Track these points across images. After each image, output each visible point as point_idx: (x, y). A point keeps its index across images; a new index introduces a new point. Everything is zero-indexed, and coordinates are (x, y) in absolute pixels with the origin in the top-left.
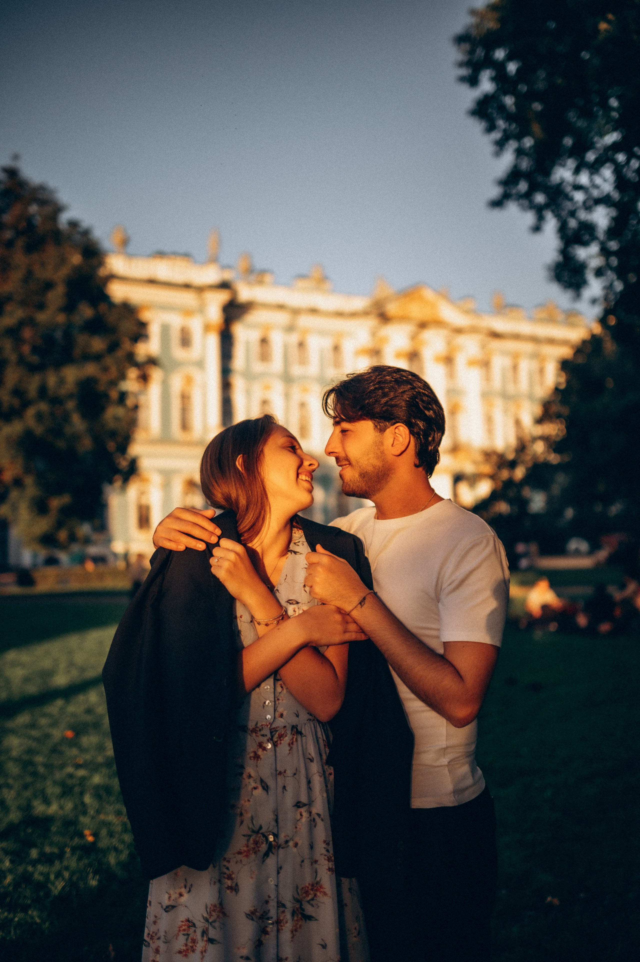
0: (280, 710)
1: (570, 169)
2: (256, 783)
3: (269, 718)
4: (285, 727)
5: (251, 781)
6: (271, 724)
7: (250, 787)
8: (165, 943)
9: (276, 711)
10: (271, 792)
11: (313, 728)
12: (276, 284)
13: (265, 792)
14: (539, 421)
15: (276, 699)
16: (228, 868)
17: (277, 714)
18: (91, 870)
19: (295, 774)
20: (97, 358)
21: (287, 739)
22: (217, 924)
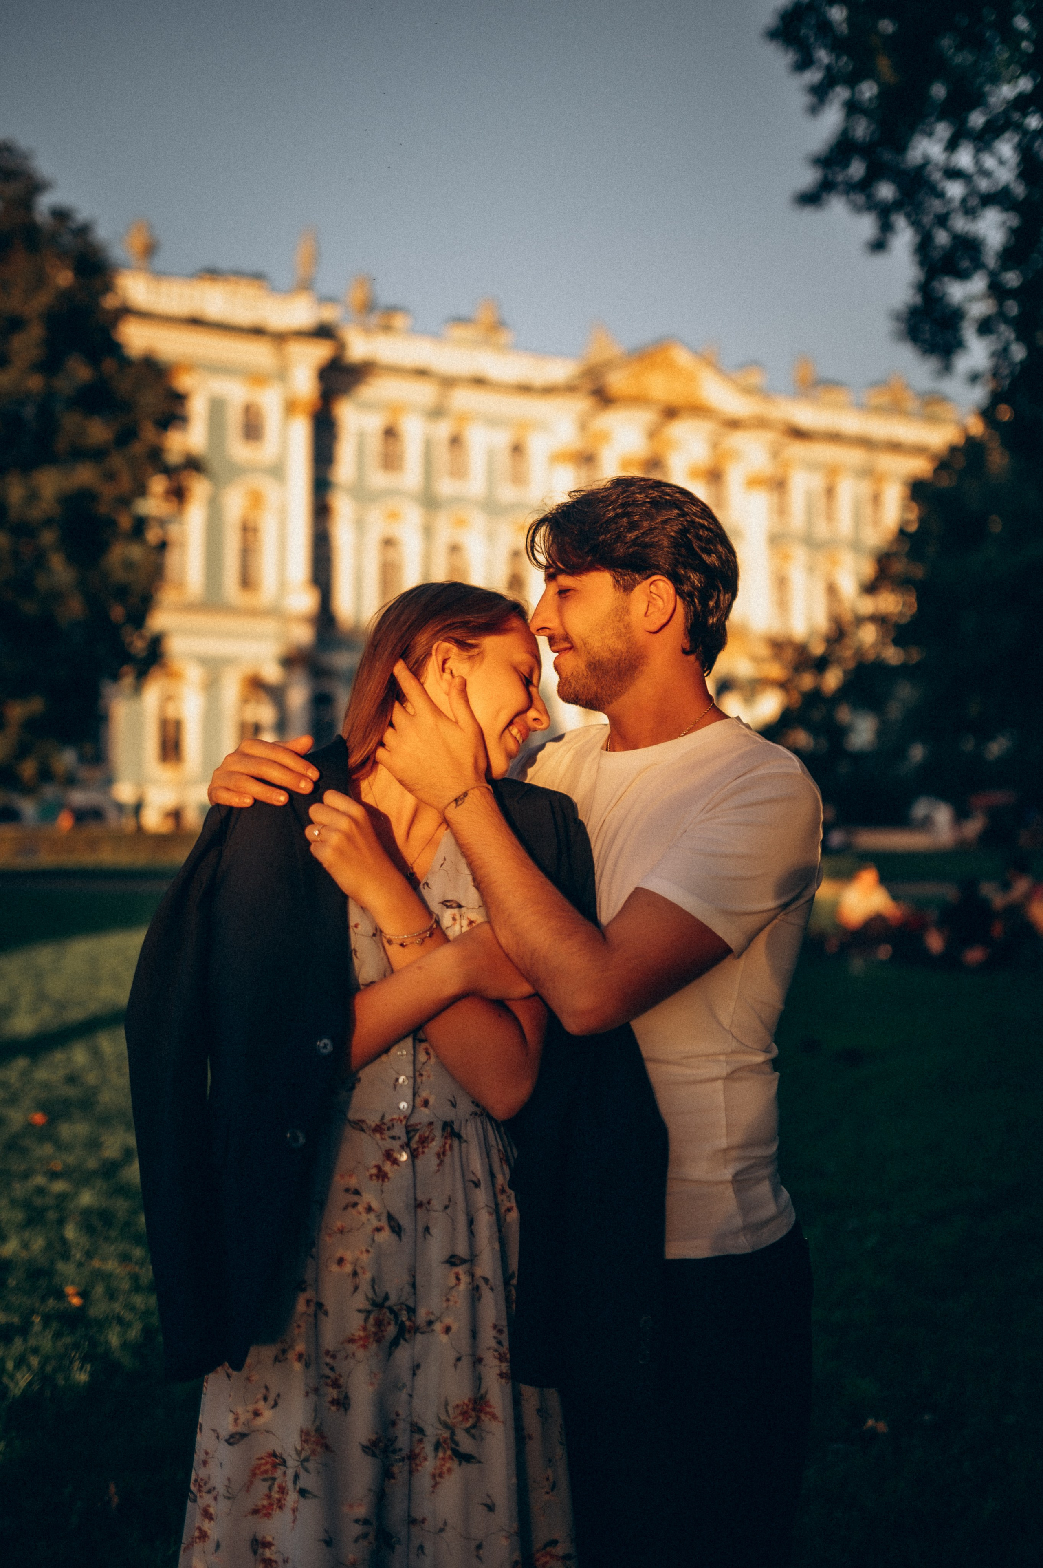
0: (424, 1094)
1: (940, 140)
2: (380, 1220)
3: (403, 1108)
4: (431, 1123)
5: (372, 1216)
7: (370, 1228)
9: (417, 1096)
11: (480, 1130)
12: (415, 331)
13: (394, 1237)
14: (870, 588)
15: (417, 1074)
16: (332, 1369)
17: (419, 1101)
18: (78, 1355)
19: (446, 1207)
20: (97, 455)
21: (435, 1146)
22: (310, 1465)
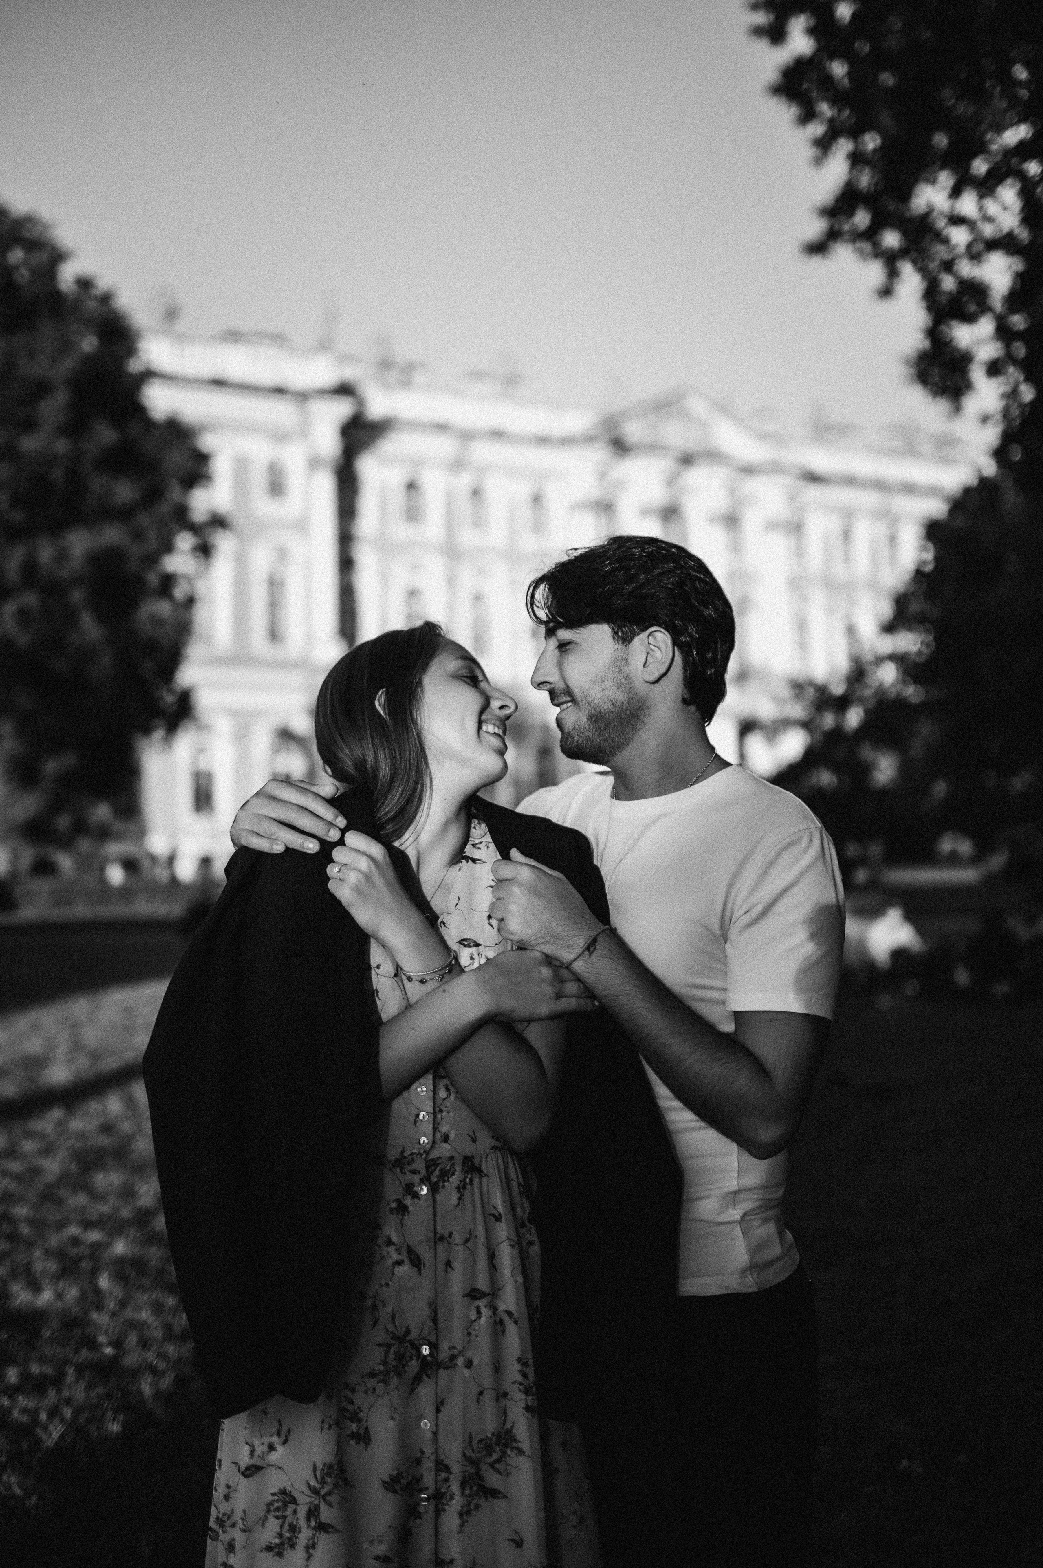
2: (400, 1254)
3: (424, 1143)
4: (451, 1158)
5: (391, 1249)
6: (427, 1152)
7: (390, 1262)
8: (244, 1531)
9: (437, 1130)
10: (427, 1271)
11: (501, 1163)
12: (435, 388)
13: (415, 1270)
17: (439, 1136)
18: (110, 1407)
19: (467, 1240)
20: (124, 514)
21: (455, 1180)
22: (333, 1499)
